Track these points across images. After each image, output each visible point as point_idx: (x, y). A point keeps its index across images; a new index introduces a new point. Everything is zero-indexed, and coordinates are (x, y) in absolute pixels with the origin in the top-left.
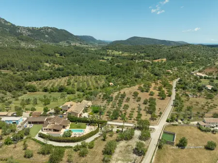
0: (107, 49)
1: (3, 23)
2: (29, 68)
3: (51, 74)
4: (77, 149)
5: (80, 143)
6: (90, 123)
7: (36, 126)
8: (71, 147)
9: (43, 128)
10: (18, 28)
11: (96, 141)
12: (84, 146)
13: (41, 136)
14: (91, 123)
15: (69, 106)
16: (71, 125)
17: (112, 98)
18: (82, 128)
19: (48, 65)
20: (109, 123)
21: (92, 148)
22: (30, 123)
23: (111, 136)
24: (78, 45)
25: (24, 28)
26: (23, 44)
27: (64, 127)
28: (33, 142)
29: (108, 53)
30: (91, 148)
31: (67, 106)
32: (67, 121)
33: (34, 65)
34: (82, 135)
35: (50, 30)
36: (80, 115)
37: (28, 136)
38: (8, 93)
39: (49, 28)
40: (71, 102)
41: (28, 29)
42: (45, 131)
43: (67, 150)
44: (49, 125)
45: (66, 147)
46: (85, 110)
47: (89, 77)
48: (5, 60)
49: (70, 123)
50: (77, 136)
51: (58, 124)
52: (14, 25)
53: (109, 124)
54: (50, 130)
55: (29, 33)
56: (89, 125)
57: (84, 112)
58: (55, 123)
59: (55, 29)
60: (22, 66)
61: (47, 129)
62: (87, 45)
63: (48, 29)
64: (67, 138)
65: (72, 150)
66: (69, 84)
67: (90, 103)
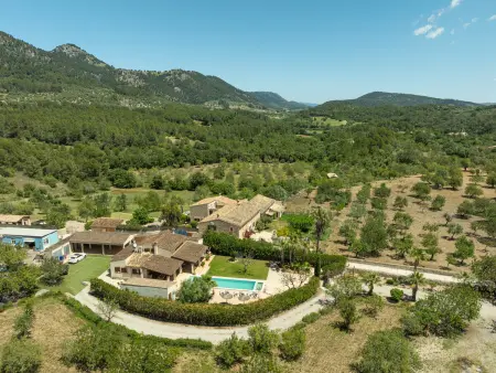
0: (312, 115)
1: (90, 62)
2: (129, 144)
3: (177, 155)
4: (230, 359)
5: (242, 333)
6: (282, 259)
7: (94, 258)
8: (206, 346)
9: (113, 265)
10: (119, 72)
11: (310, 328)
12: (259, 347)
13: (100, 291)
14: (287, 260)
15: (211, 206)
16: (212, 265)
17: (348, 195)
18: (251, 275)
19: (173, 140)
20: (352, 265)
21: (296, 357)
22: (77, 248)
23: (371, 313)
24: (244, 107)
25: (131, 72)
26: (125, 102)
27: (187, 267)
28: (63, 312)
29: (314, 123)
30: (292, 356)
31: (206, 205)
32: (200, 247)
33: (140, 136)
34: (252, 300)
35: (184, 76)
36: (248, 234)
37: (55, 289)
38: (60, 184)
39: (184, 72)
40: (220, 199)
41: (140, 75)
42: (120, 275)
43: (185, 358)
44: (133, 254)
45: (183, 344)
46: (265, 222)
47: (270, 166)
48: (79, 125)
49: (212, 257)
50: (235, 301)
51: (168, 255)
52: (111, 68)
53: (353, 270)
54: (135, 272)
55: (142, 83)
56: (279, 267)
57: (259, 230)
58: (157, 252)
59: (197, 76)
60: (113, 137)
61: (124, 270)
62: (264, 108)
63: (180, 75)
64: (193, 308)
65: (210, 358)
66: (218, 175)
67: (277, 206)
